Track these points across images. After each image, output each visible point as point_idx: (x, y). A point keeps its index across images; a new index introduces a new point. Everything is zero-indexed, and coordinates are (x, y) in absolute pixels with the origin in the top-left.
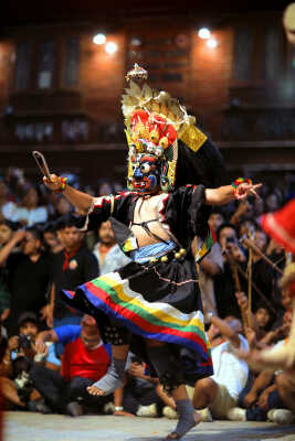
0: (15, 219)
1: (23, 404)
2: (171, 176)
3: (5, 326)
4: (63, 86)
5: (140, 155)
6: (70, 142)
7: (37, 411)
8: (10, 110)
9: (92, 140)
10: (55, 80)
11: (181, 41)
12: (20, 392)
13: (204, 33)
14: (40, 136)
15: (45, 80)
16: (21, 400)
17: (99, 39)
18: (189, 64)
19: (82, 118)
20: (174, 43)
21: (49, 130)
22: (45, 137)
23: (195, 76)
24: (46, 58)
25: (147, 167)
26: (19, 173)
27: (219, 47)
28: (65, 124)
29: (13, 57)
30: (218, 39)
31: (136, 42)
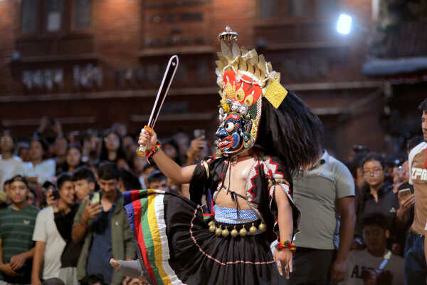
2: (254, 132)
4: (73, 28)
6: (83, 89)
8: (16, 55)
9: (106, 87)
10: (66, 20)
14: (49, 84)
15: (54, 22)
19: (94, 62)
21: (59, 77)
22: (55, 85)
25: (231, 126)
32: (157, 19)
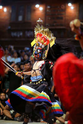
0: (11, 61)
1: (12, 118)
2: (46, 55)
3: (7, 94)
5: (37, 47)
7: (17, 121)
8: (9, 27)
10: (24, 18)
11: (63, 7)
12: (12, 115)
13: (70, 5)
14: (19, 36)
15: (20, 18)
16: (12, 117)
17: (37, 6)
18: (65, 14)
20: (60, 8)
21: (21, 34)
23: (67, 18)
24: (21, 11)
25: (39, 51)
26: (12, 47)
27: (74, 9)
28: (26, 32)
29: (11, 11)
30: (74, 7)
31: (49, 7)
32: (50, 18)
